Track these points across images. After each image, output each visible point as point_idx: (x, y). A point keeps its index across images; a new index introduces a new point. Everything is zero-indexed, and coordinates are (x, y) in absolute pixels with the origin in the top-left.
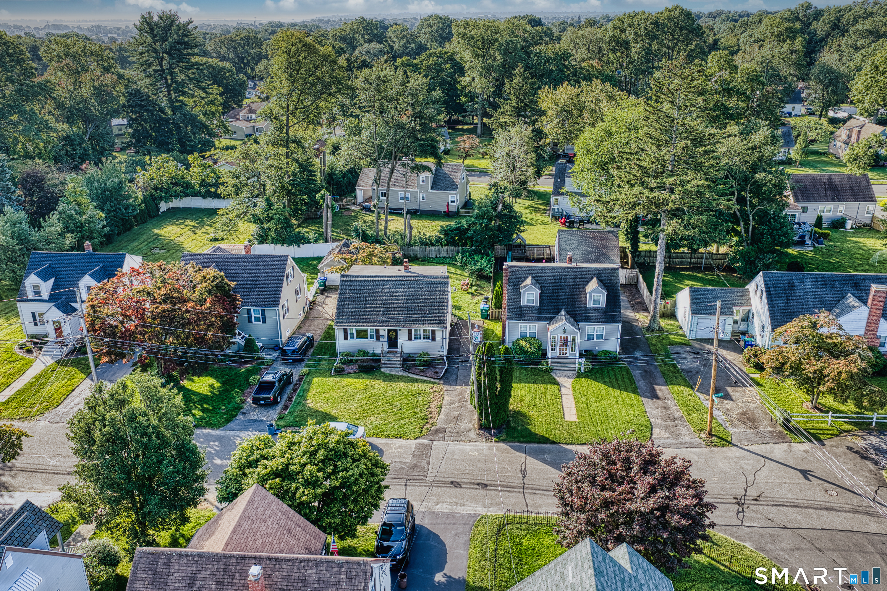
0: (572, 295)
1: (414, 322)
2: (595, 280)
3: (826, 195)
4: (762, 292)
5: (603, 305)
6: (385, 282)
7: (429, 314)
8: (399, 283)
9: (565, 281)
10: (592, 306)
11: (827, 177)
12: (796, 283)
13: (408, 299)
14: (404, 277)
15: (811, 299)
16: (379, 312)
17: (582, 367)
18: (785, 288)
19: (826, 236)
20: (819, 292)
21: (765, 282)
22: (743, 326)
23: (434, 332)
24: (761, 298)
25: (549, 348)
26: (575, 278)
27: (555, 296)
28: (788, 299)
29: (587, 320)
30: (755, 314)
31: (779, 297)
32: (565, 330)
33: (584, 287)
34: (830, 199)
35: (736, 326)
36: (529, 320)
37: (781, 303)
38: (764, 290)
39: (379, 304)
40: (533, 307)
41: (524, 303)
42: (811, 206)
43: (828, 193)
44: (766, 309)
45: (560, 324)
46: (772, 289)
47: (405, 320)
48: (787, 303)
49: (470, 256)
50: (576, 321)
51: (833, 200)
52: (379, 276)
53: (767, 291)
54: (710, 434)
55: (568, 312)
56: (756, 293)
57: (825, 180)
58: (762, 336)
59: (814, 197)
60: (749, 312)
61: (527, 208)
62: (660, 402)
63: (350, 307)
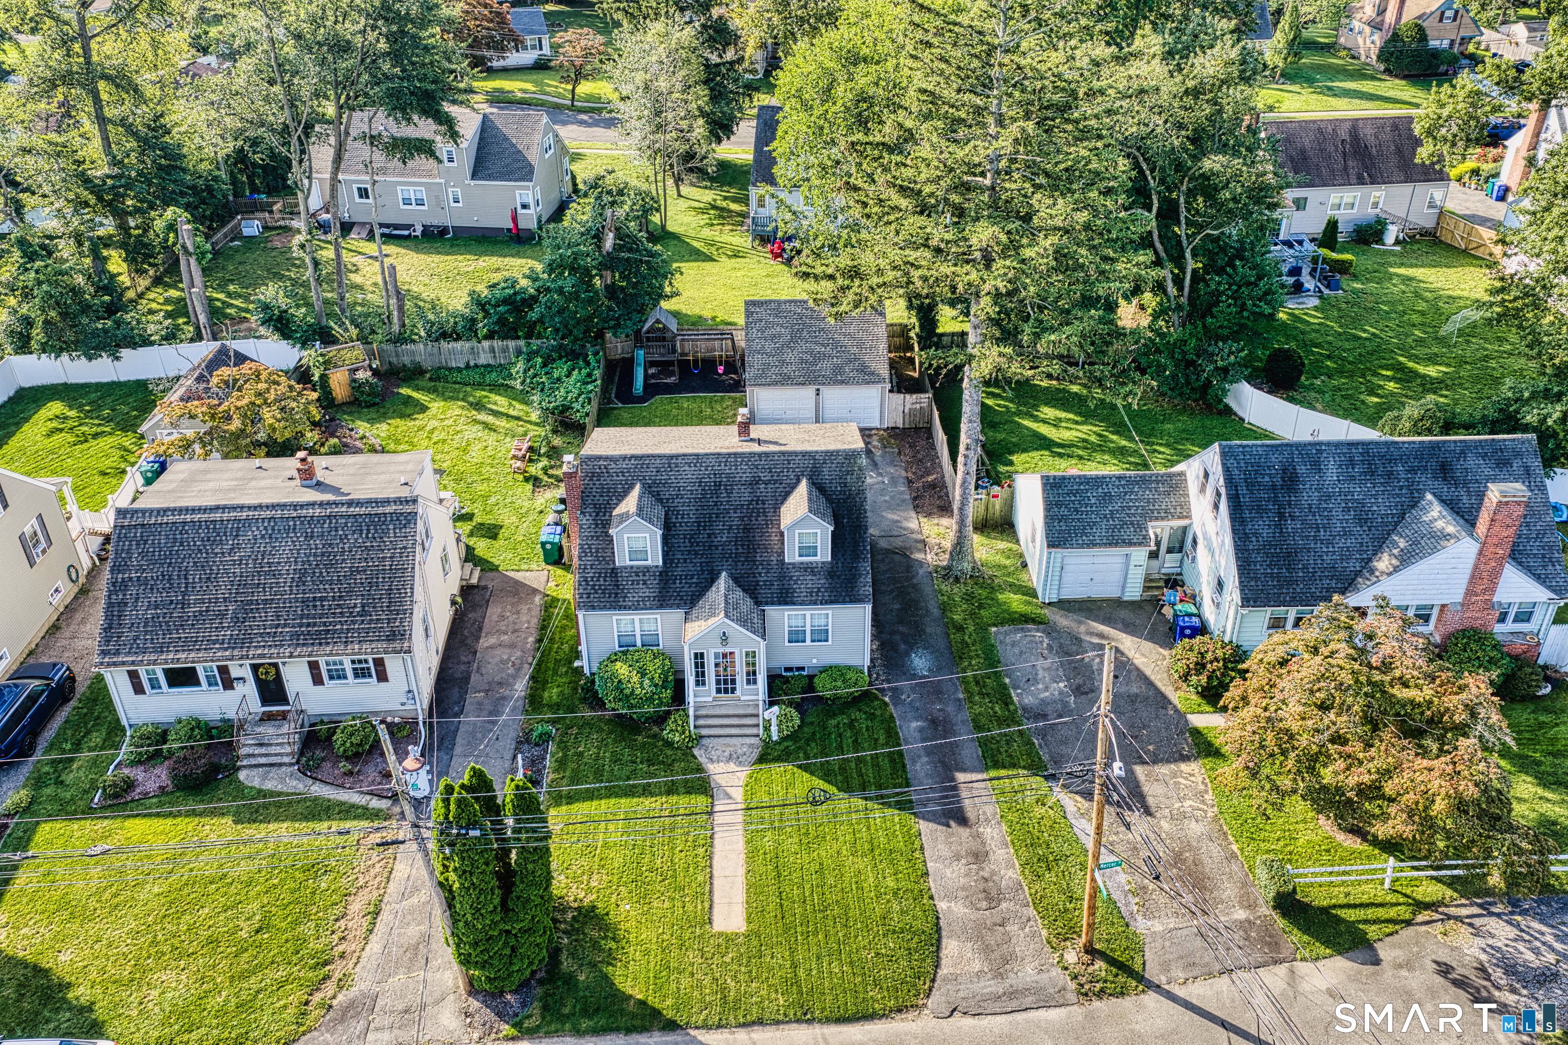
0: (747, 530)
1: (322, 637)
2: (803, 488)
3: (1346, 168)
4: (1218, 494)
5: (824, 555)
6: (240, 526)
7: (363, 613)
8: (281, 525)
9: (729, 493)
10: (798, 559)
11: (1348, 125)
12: (1301, 469)
13: (303, 573)
14: (295, 506)
15: (1338, 514)
16: (222, 615)
17: (774, 729)
18: (1274, 487)
19: (1343, 268)
20: (1357, 492)
21: (1227, 470)
22: (1170, 563)
23: (379, 663)
24: (1216, 507)
25: (690, 680)
26: (756, 481)
27: (703, 537)
28: (1281, 516)
29: (785, 598)
30: (1200, 541)
31: (1260, 510)
32: (725, 638)
33: (777, 508)
34: (1353, 179)
35: (1155, 563)
36: (636, 607)
37: (1263, 528)
38: (1223, 491)
39: (223, 592)
40: (647, 569)
41: (622, 559)
42: (1313, 195)
43: (1350, 163)
44: (1228, 540)
45: (712, 621)
46: (1243, 490)
47: (297, 635)
48: (1279, 526)
49: (544, 365)
50: (758, 603)
51: (1361, 181)
52: (224, 508)
53: (1230, 498)
54: (1090, 950)
55: (737, 580)
56: (1203, 489)
57: (1343, 134)
58: (1218, 606)
59: (1320, 175)
60: (1185, 529)
61: (702, 211)
62: (964, 832)
63: (143, 604)
